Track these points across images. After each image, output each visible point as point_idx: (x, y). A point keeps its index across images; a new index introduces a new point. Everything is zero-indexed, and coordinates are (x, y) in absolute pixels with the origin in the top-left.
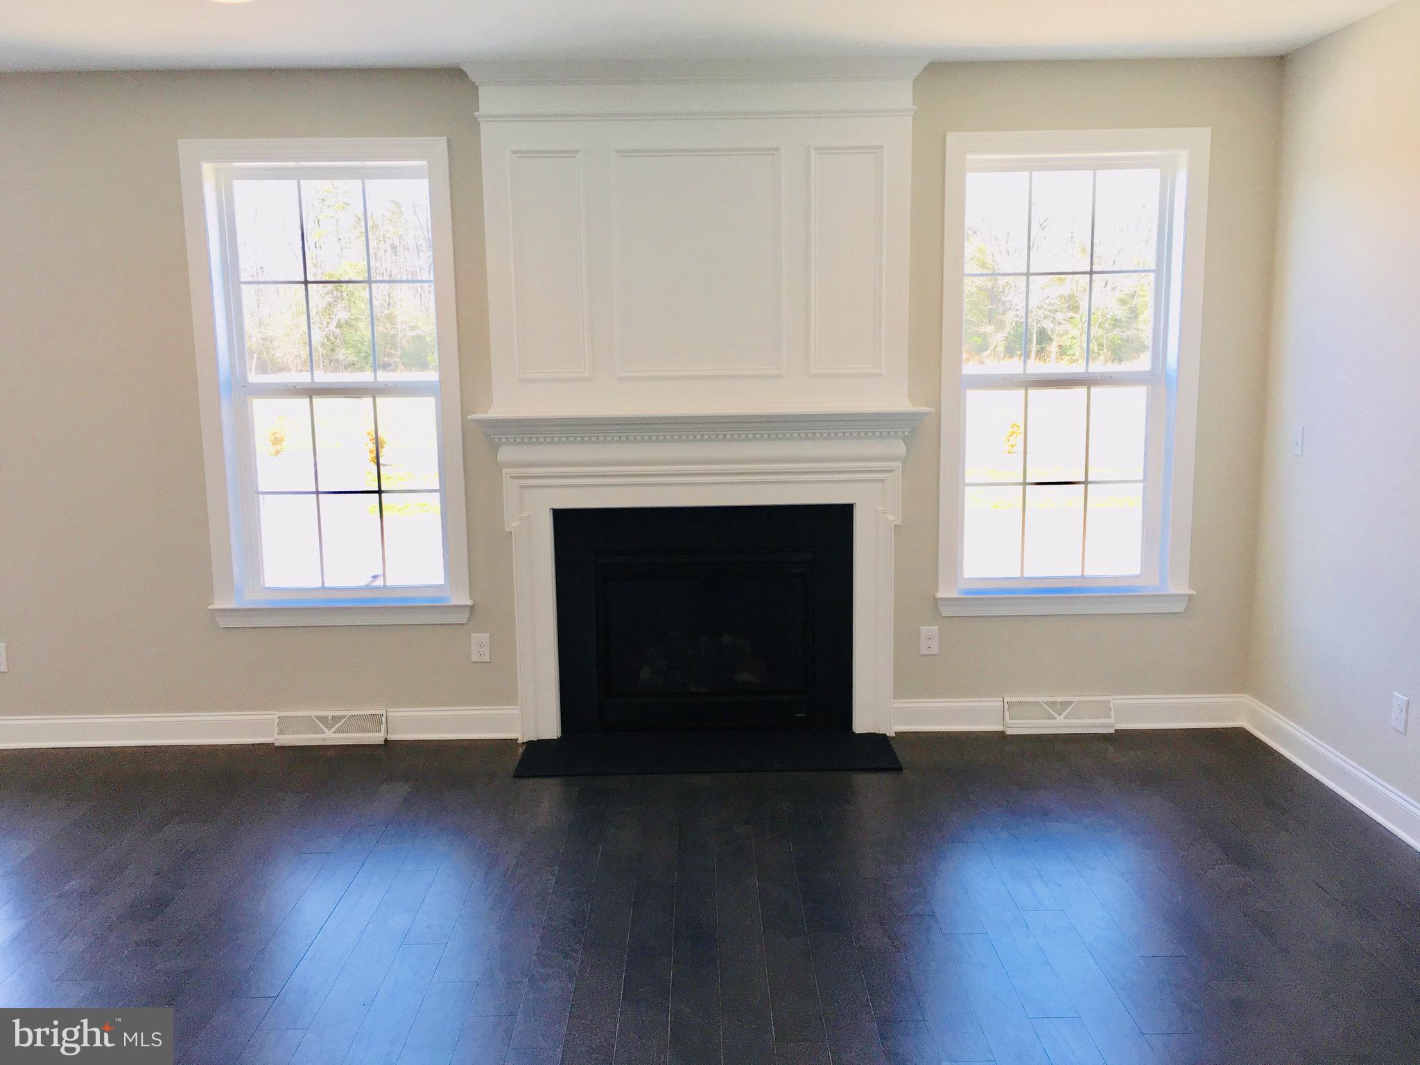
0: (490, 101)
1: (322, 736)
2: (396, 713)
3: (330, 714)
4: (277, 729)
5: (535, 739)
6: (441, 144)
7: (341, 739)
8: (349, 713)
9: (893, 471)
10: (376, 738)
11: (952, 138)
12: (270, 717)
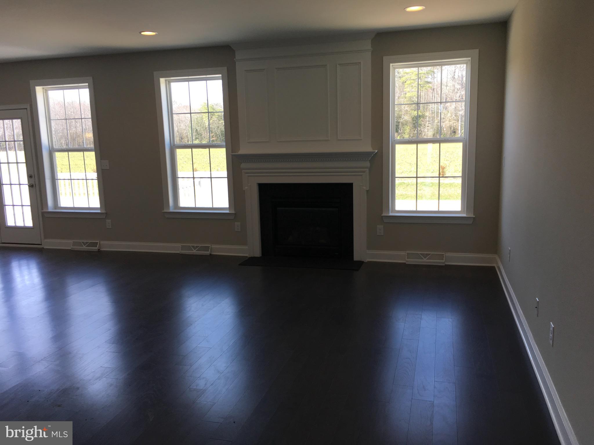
0: (238, 56)
1: (192, 251)
2: (214, 246)
3: (195, 245)
4: (180, 249)
5: (253, 256)
6: (225, 69)
7: (198, 253)
8: (201, 245)
9: (365, 172)
10: (208, 253)
11: (385, 58)
12: (179, 245)
